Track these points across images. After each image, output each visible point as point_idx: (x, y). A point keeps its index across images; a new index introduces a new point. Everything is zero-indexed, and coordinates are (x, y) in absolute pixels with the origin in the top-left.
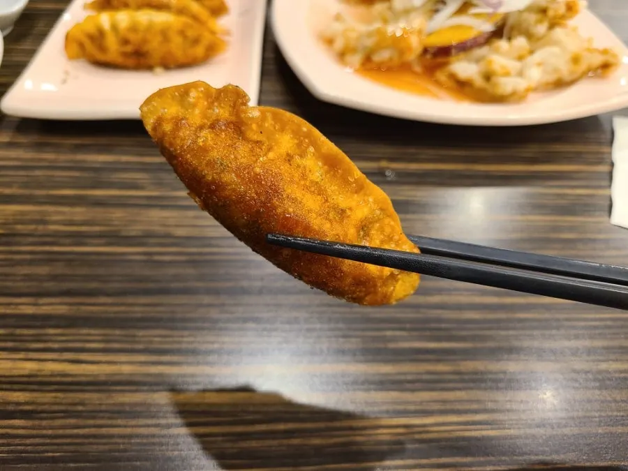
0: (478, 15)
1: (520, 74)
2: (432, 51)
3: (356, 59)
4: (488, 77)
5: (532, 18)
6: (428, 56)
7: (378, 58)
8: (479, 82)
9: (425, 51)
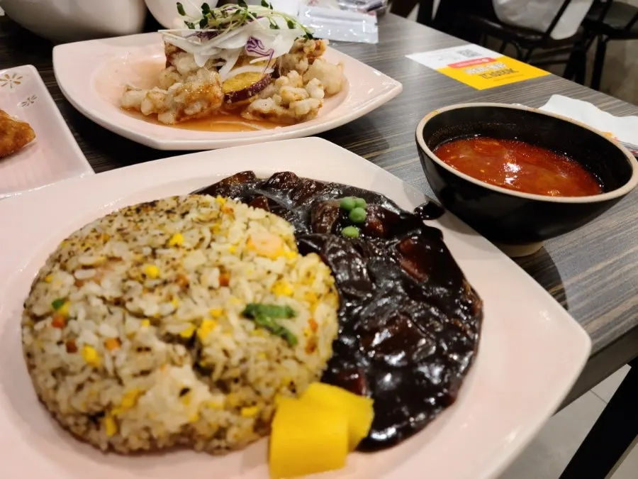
0: (256, 64)
1: (310, 96)
2: (231, 96)
3: (170, 117)
4: (286, 105)
5: (295, 57)
6: (230, 101)
7: (189, 112)
8: (280, 111)
9: (226, 98)
